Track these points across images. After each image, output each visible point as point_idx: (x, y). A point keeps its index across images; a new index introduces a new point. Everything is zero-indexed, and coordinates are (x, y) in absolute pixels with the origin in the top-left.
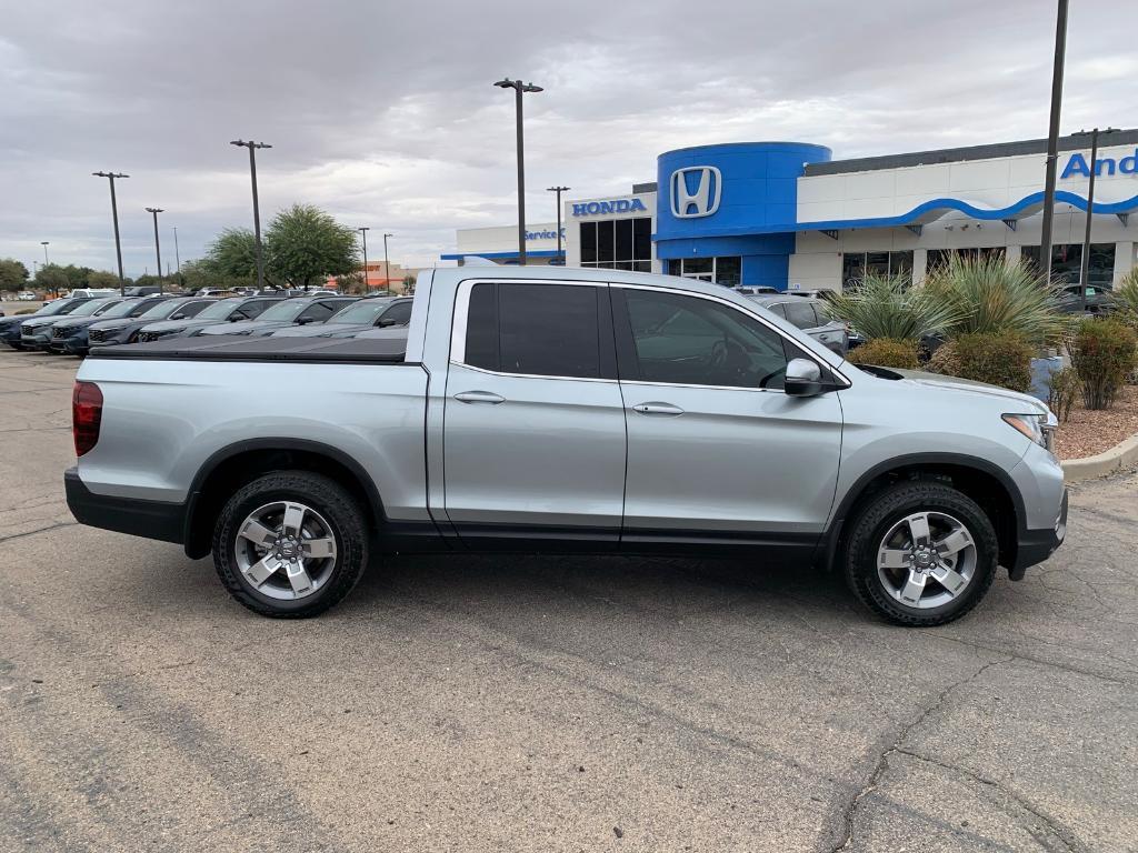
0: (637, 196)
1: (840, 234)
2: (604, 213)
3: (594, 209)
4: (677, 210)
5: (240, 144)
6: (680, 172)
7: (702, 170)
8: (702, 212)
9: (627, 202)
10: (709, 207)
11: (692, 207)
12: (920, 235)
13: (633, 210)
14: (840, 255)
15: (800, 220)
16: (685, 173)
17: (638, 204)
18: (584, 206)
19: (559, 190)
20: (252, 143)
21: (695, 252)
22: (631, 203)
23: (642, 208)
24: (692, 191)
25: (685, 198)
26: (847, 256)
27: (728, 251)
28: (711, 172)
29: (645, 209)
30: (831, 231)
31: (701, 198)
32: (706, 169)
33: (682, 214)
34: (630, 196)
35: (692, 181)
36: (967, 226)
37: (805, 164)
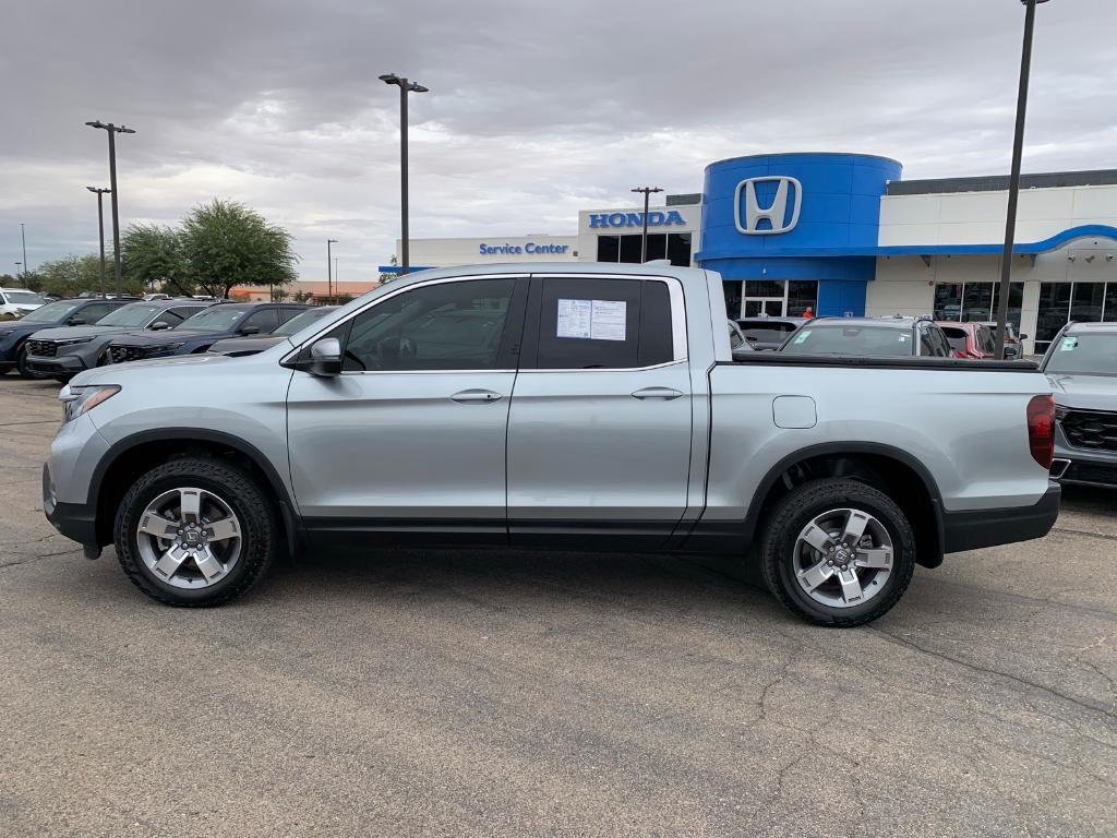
0: (673, 208)
1: (932, 260)
2: (630, 225)
3: (618, 221)
4: (744, 225)
5: (98, 125)
6: (749, 182)
7: (779, 181)
8: (778, 228)
9: (661, 215)
10: (786, 222)
11: (764, 222)
12: (1033, 266)
13: (668, 223)
14: (931, 284)
15: (881, 244)
16: (755, 183)
17: (675, 217)
18: (604, 216)
19: (647, 191)
20: (111, 125)
21: (764, 273)
22: (667, 216)
23: (680, 222)
24: (765, 202)
25: (754, 211)
26: (940, 288)
27: (804, 275)
28: (790, 183)
29: (684, 223)
30: (926, 257)
31: (776, 212)
32: (784, 180)
33: (751, 229)
34: (662, 208)
35: (766, 194)
36: (1093, 258)
37: (888, 182)
